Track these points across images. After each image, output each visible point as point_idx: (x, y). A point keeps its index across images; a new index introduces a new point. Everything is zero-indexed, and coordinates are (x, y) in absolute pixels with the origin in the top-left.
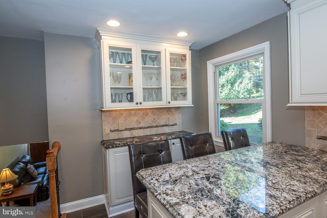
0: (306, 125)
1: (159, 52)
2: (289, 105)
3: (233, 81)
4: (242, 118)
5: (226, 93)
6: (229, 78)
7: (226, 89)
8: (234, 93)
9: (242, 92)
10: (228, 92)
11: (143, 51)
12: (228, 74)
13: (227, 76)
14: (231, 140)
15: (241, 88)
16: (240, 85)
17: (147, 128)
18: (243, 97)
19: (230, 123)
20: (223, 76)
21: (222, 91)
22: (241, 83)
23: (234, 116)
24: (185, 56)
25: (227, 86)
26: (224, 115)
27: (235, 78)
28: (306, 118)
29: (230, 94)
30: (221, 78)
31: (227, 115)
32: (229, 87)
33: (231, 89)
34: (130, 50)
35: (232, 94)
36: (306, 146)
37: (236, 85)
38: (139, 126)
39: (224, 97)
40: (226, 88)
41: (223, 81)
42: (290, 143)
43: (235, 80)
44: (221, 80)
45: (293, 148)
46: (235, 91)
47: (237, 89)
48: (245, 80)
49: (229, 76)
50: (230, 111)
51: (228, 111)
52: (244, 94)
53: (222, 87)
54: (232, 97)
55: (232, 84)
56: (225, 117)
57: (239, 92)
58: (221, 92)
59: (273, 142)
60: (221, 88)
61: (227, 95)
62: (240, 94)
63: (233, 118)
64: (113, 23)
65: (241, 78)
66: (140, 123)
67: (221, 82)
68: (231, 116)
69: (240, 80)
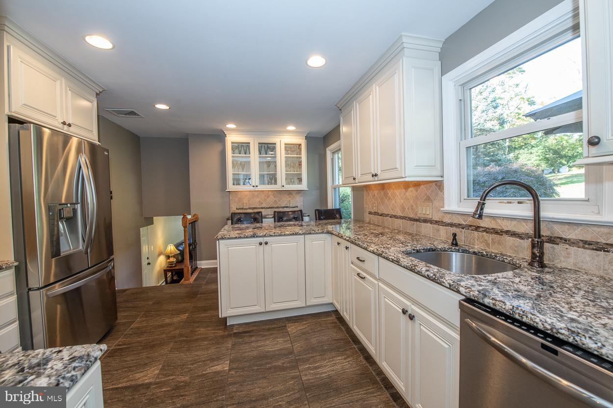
0: (364, 203)
1: (275, 144)
11: (259, 143)
14: (323, 217)
17: (269, 208)
24: (300, 145)
28: (364, 198)
34: (249, 143)
36: (365, 220)
38: (262, 206)
64: (231, 126)
66: (262, 203)
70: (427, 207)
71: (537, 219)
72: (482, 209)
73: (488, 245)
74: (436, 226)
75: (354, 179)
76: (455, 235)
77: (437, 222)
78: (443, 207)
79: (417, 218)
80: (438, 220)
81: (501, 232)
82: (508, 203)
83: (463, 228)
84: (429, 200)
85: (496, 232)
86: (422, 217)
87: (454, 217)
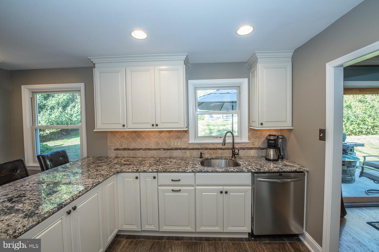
0: (108, 143)
2: (95, 130)
3: (65, 104)
4: (75, 140)
5: (56, 115)
6: (60, 101)
7: (56, 112)
8: (67, 116)
9: (74, 115)
10: (59, 114)
12: (59, 97)
13: (58, 99)
14: (49, 162)
15: (74, 111)
16: (73, 109)
18: (77, 120)
19: (61, 146)
20: (53, 98)
21: (52, 113)
22: (74, 107)
23: (67, 138)
25: (58, 109)
26: (54, 138)
27: (67, 102)
28: (108, 138)
29: (62, 117)
30: (50, 99)
31: (58, 138)
32: (60, 109)
33: (62, 112)
35: (63, 117)
36: (109, 156)
37: (69, 108)
39: (54, 119)
40: (56, 110)
41: (53, 103)
42: (99, 156)
43: (68, 103)
44: (50, 102)
45: (100, 158)
46: (67, 114)
47: (69, 112)
48: (78, 104)
49: (60, 99)
50: (62, 133)
51: (59, 133)
52: (77, 117)
53: (51, 108)
54: (64, 119)
55: (64, 107)
56: (56, 140)
57: (72, 115)
58: (50, 114)
59: (88, 157)
60: (50, 110)
61: (57, 117)
62: (73, 117)
63: (65, 140)
65: (74, 102)
67: (50, 103)
68: (63, 139)
69: (74, 104)
70: (178, 142)
71: (233, 143)
72: (225, 141)
73: (211, 155)
74: (184, 151)
75: (124, 126)
76: (201, 153)
77: (184, 149)
78: (189, 141)
79: (170, 148)
80: (185, 147)
81: (217, 149)
82: (216, 138)
83: (199, 150)
84: (179, 138)
85: (214, 149)
86: (174, 147)
87: (195, 145)
